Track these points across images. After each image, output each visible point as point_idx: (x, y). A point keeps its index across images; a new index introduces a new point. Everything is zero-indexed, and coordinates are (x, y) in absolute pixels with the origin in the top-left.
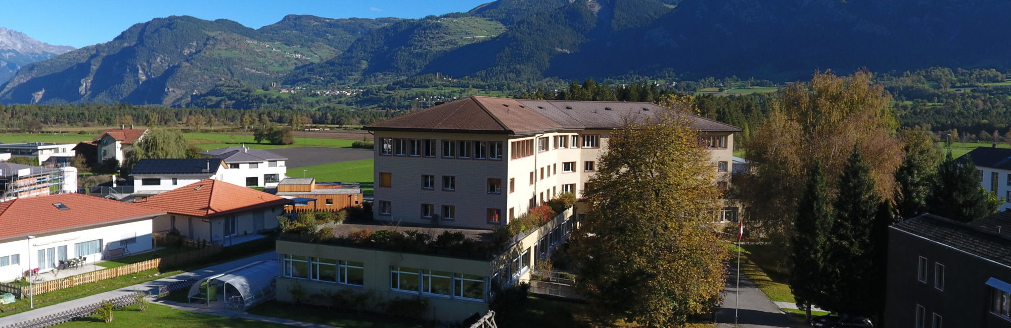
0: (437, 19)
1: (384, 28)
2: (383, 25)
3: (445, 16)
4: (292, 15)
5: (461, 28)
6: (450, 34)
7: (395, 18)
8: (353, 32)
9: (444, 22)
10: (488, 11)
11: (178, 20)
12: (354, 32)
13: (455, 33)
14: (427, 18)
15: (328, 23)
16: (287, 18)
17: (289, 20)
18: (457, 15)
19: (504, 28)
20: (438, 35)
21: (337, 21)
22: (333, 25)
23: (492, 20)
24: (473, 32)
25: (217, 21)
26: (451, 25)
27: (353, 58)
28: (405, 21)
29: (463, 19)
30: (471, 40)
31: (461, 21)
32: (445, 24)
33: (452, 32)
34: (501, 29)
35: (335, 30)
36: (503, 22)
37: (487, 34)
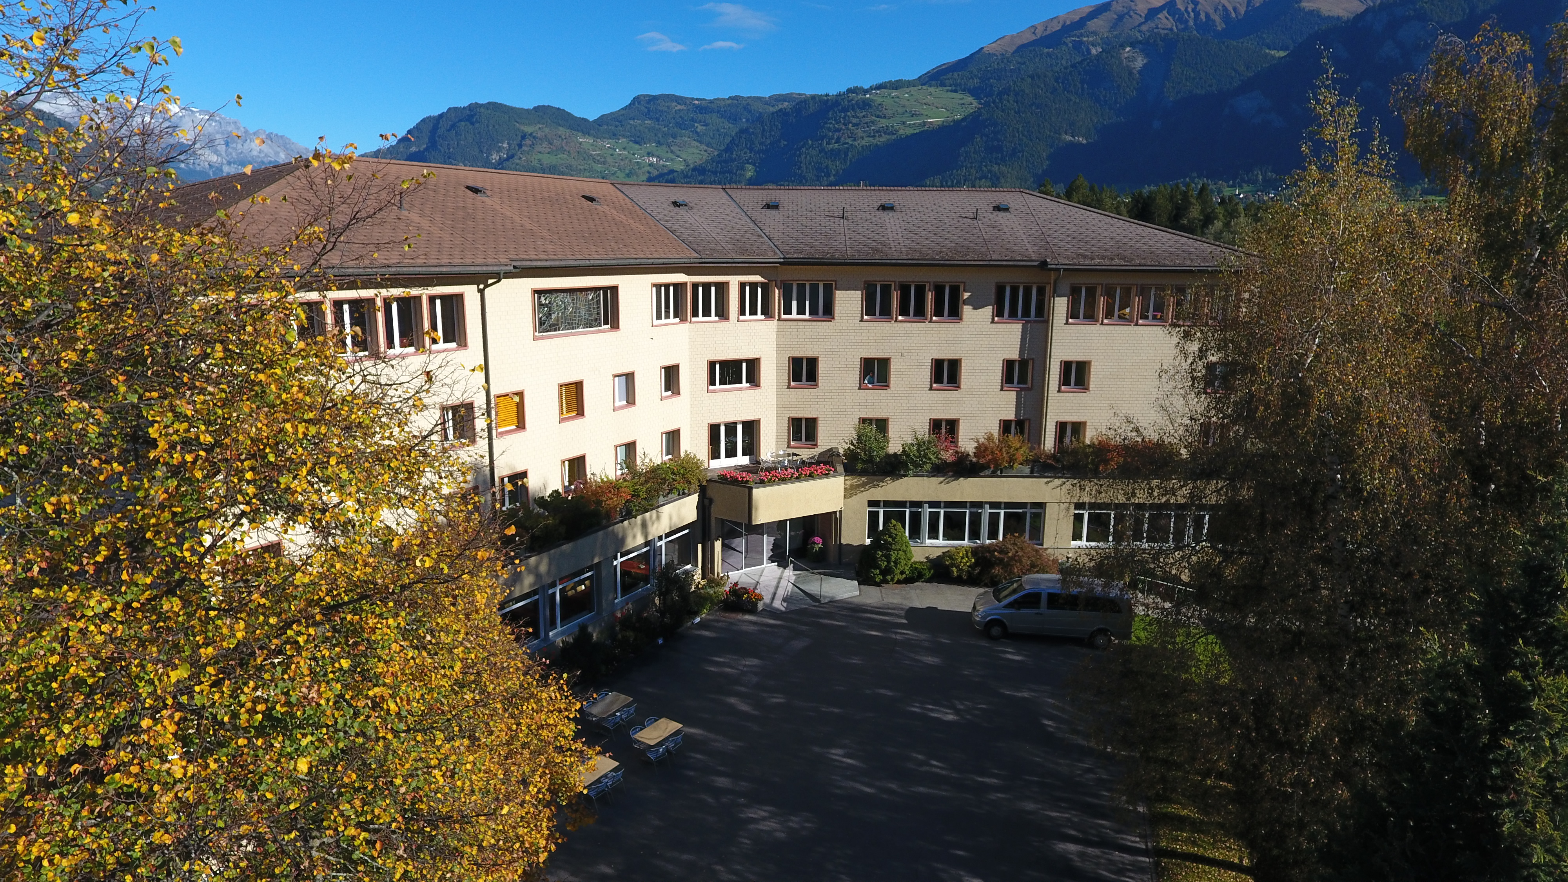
0: (866, 92)
1: (780, 110)
2: (780, 106)
3: (879, 87)
4: (644, 96)
5: (904, 106)
6: (885, 117)
7: (800, 94)
8: (733, 118)
9: (877, 97)
10: (949, 75)
11: (482, 110)
12: (735, 120)
13: (893, 115)
14: (850, 91)
15: (697, 107)
16: (637, 100)
17: (639, 103)
18: (897, 85)
19: (975, 104)
20: (867, 120)
21: (711, 102)
22: (704, 108)
23: (955, 91)
24: (922, 112)
25: (537, 109)
26: (888, 102)
27: (734, 160)
28: (813, 97)
29: (908, 90)
30: (920, 124)
31: (904, 94)
32: (879, 100)
33: (888, 113)
34: (970, 104)
35: (707, 116)
36: (974, 92)
37: (948, 114)
